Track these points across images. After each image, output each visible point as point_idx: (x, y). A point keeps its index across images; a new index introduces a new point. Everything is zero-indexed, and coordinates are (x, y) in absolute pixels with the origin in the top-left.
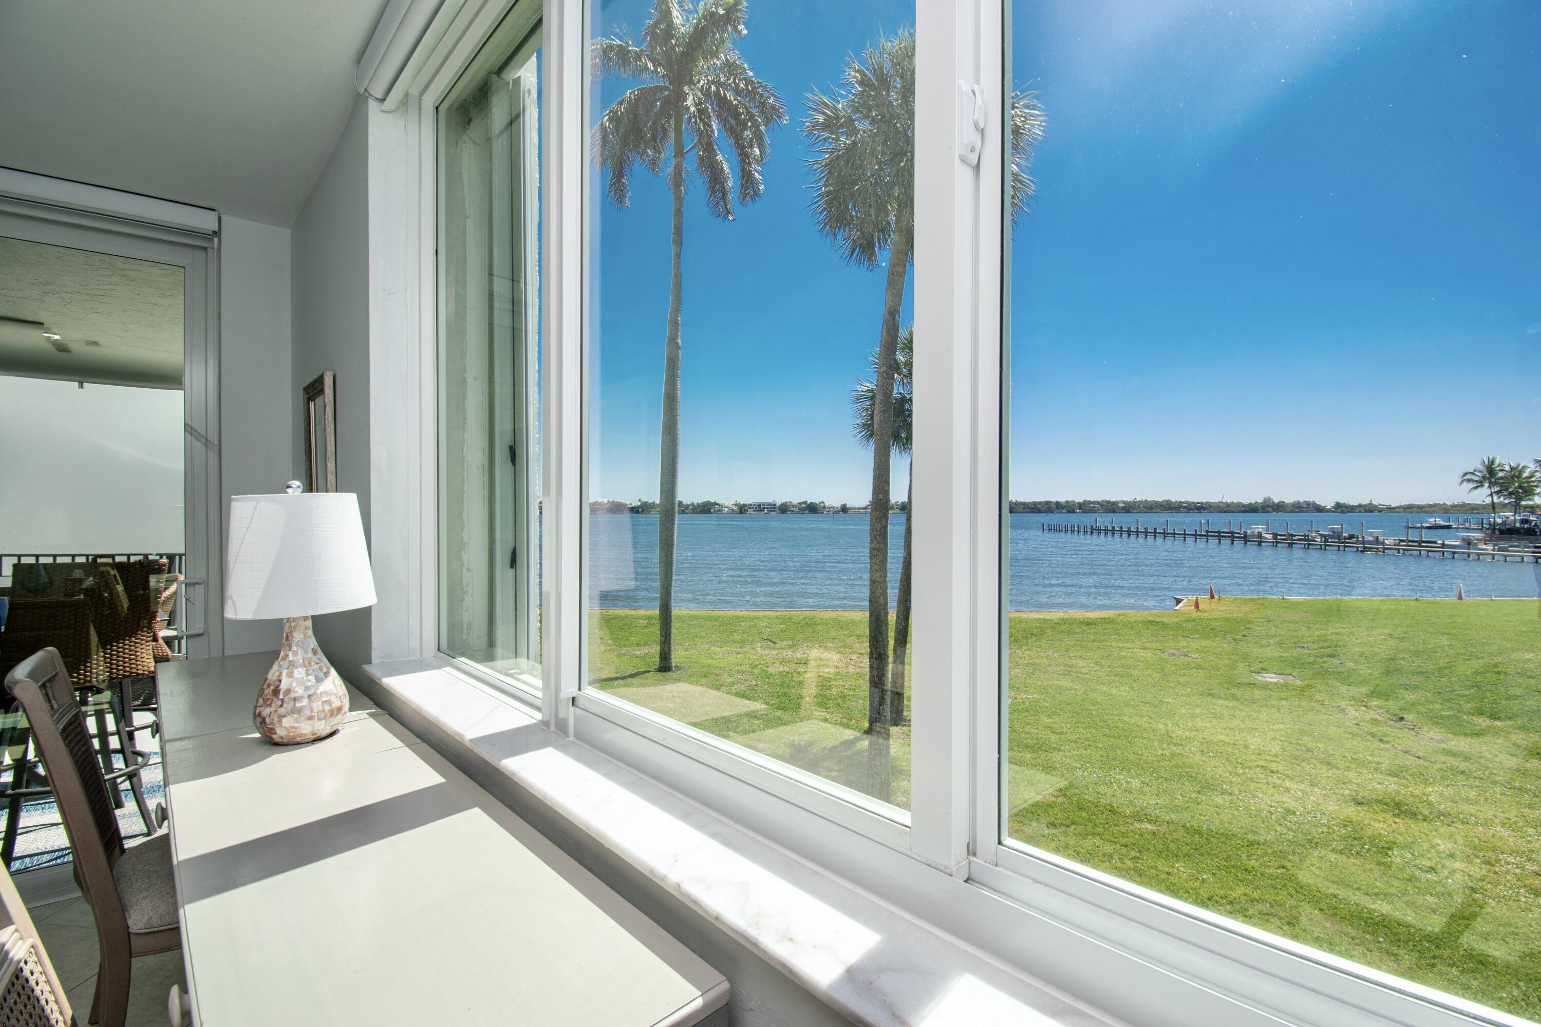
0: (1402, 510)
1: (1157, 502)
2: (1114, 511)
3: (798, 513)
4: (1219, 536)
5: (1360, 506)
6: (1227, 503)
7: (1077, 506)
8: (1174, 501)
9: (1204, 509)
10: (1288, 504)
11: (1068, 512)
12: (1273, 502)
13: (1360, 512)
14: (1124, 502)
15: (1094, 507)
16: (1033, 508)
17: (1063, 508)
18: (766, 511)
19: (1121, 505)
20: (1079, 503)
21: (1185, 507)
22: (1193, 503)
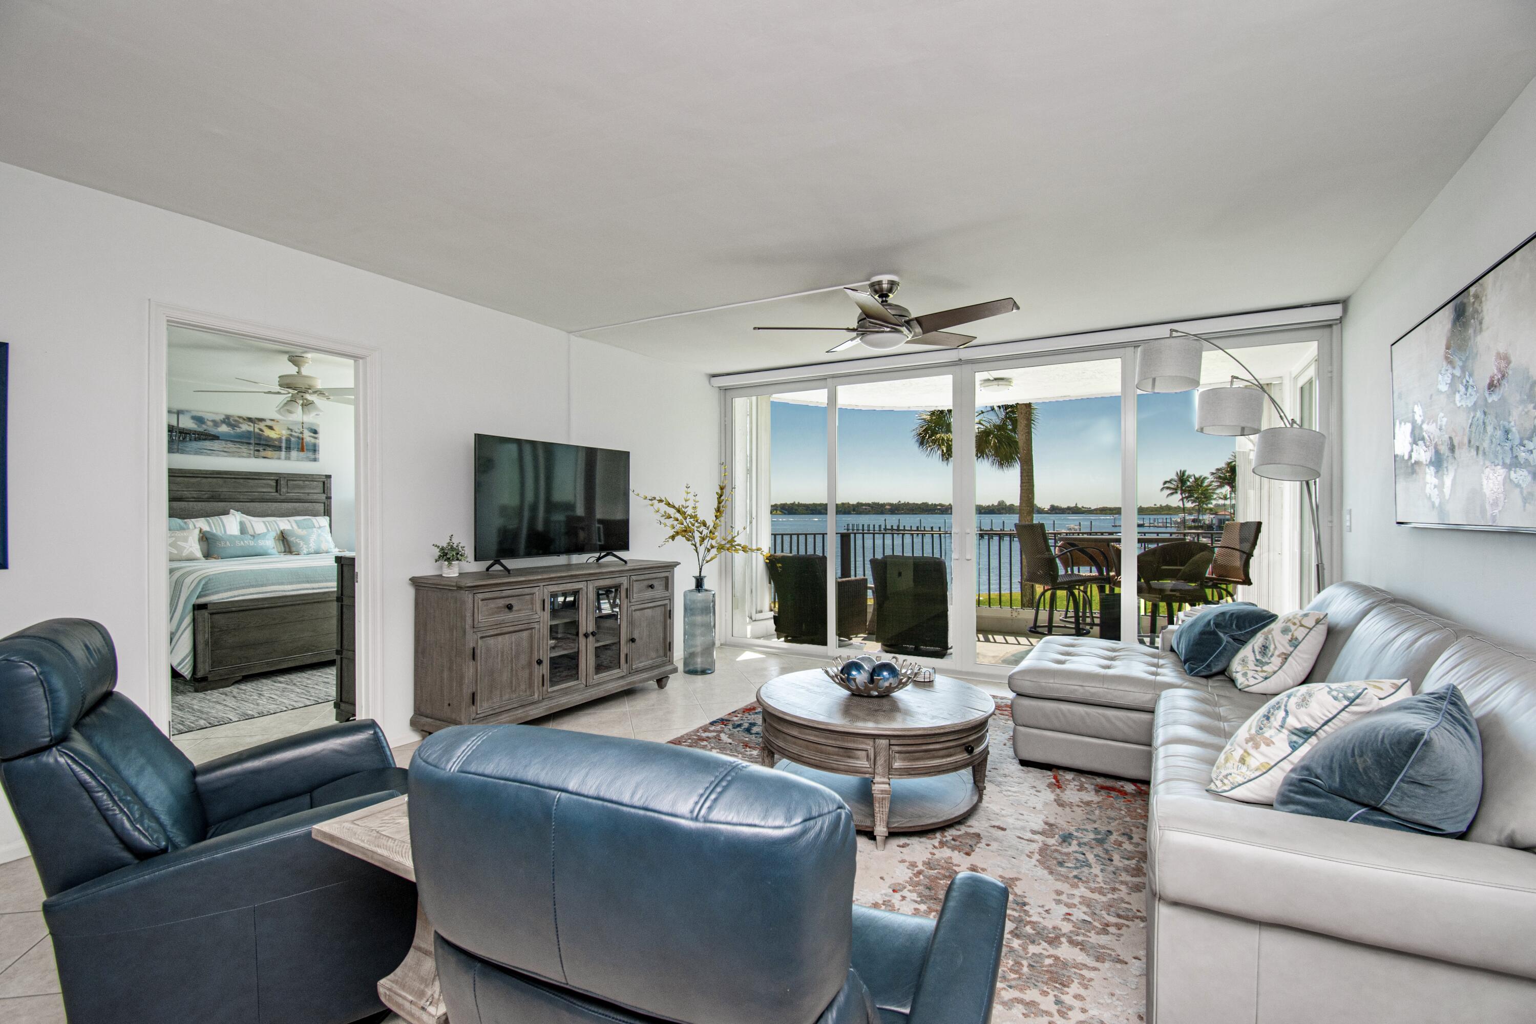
19: (888, 507)
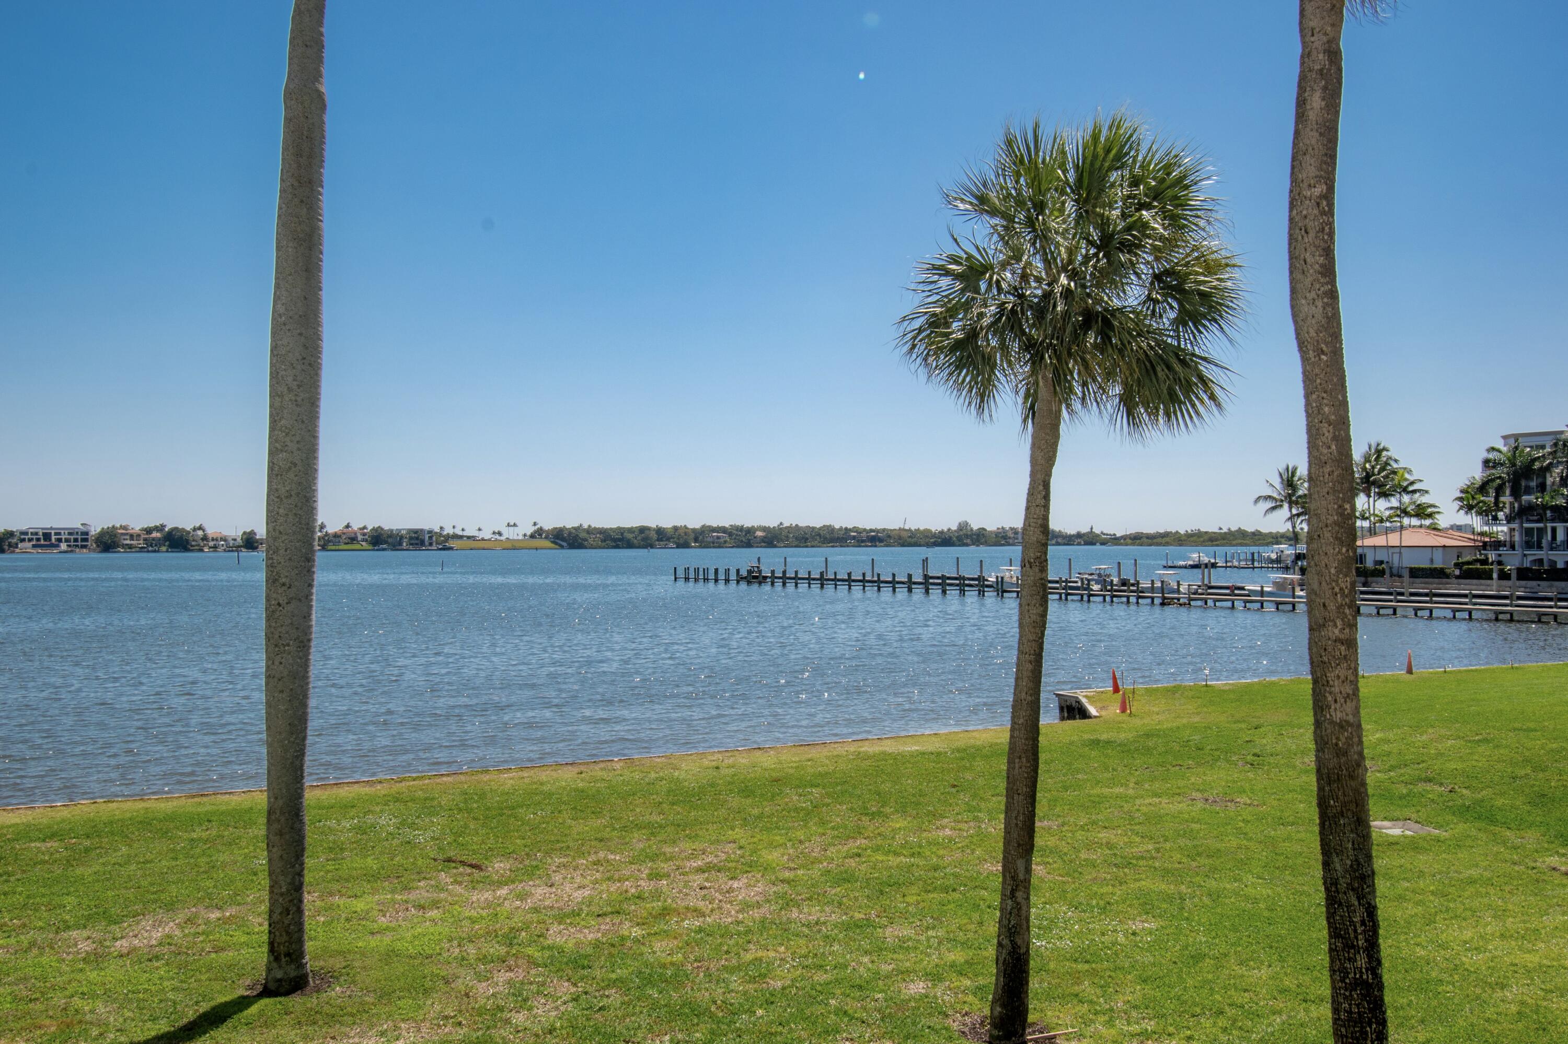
0: (1129, 541)
1: (813, 528)
2: (749, 545)
3: (141, 550)
4: (944, 583)
5: (1079, 535)
6: (910, 530)
7: (692, 536)
8: (837, 527)
9: (881, 540)
10: (991, 532)
11: (679, 546)
12: (972, 530)
13: (1079, 544)
14: (764, 529)
15: (718, 538)
16: (620, 540)
17: (668, 539)
18: (64, 546)
19: (759, 534)
20: (694, 530)
21: (854, 537)
22: (865, 530)
